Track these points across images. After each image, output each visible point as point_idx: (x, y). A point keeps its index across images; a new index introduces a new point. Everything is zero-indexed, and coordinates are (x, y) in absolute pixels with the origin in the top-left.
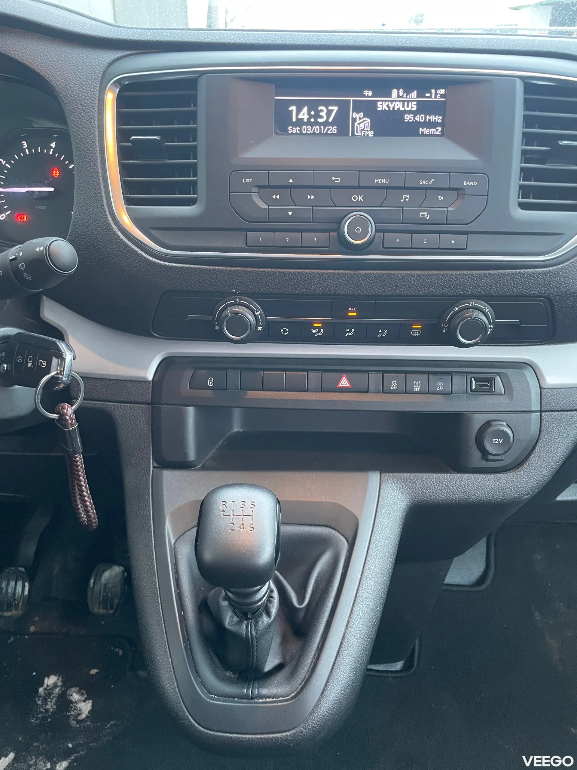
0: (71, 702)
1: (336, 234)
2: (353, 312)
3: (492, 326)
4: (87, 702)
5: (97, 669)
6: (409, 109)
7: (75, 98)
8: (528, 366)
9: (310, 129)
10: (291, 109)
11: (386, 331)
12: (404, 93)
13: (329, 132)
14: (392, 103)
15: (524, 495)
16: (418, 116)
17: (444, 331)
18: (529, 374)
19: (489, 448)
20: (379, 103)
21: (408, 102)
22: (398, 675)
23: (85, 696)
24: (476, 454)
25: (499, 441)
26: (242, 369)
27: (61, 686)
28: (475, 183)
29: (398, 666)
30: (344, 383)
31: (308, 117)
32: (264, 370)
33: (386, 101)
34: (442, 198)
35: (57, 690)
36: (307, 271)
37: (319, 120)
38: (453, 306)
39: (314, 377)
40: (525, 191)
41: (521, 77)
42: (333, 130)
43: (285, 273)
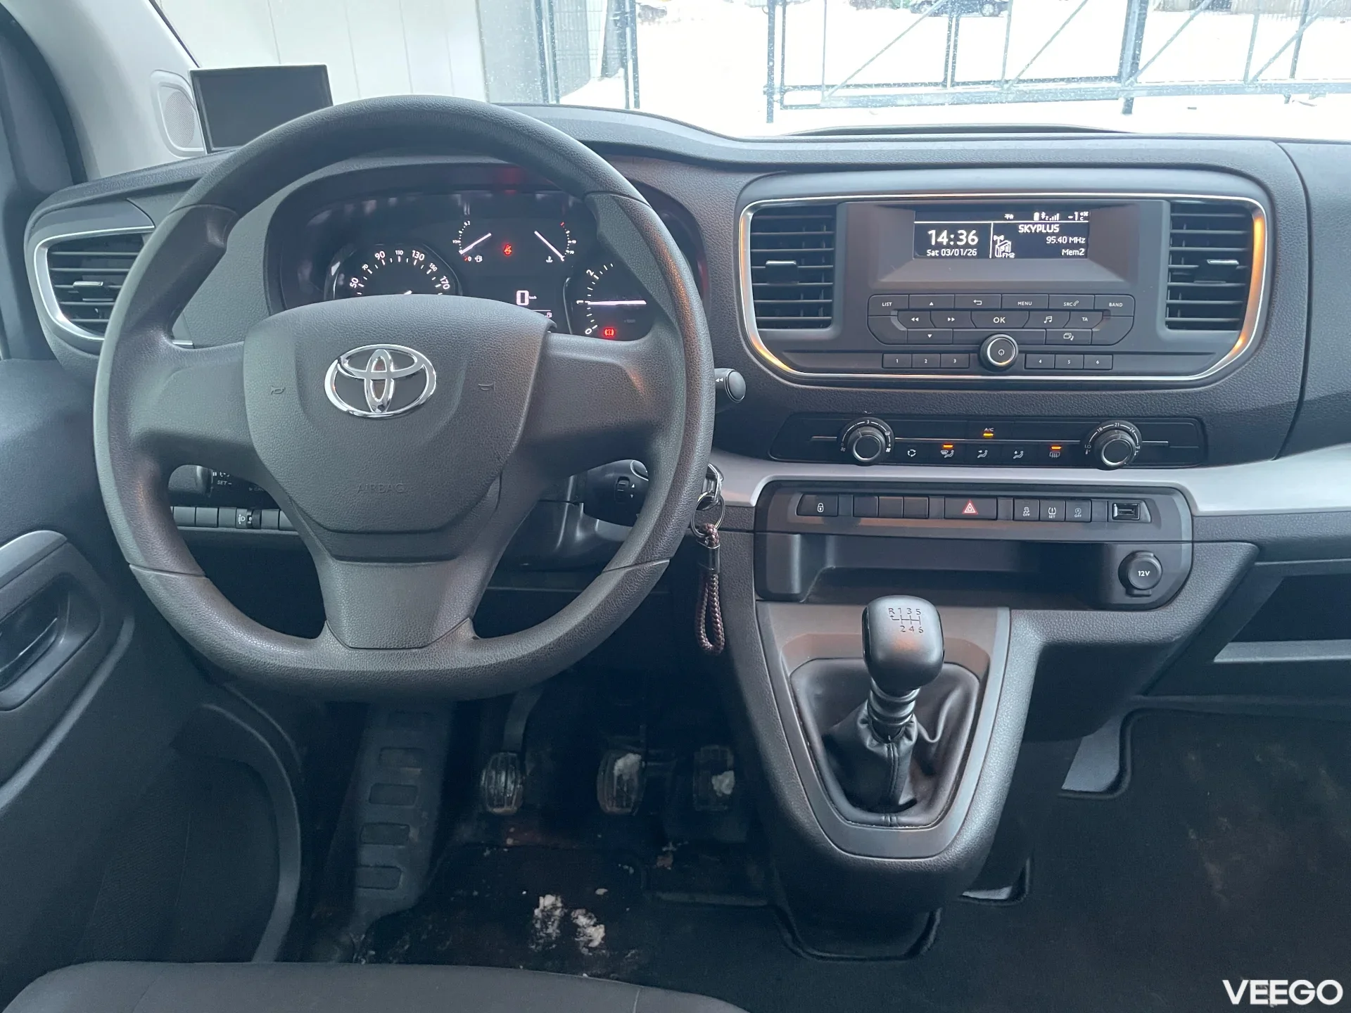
0: (578, 926)
1: (976, 355)
2: (990, 432)
3: (1139, 448)
4: (598, 927)
5: (605, 888)
6: (1051, 231)
7: (712, 225)
8: (1178, 492)
9: (949, 252)
10: (930, 232)
11: (1022, 452)
12: (1046, 215)
13: (969, 254)
14: (1033, 226)
15: (1175, 635)
16: (1061, 238)
17: (1087, 453)
18: (1178, 500)
19: (1134, 581)
20: (1020, 226)
21: (1050, 224)
22: (1005, 904)
23: (595, 920)
24: (1118, 588)
25: (1145, 574)
26: (855, 494)
27: (562, 907)
28: (1121, 305)
29: (1004, 894)
30: (970, 509)
31: (947, 240)
32: (879, 495)
33: (1027, 224)
34: (1086, 319)
35: (558, 912)
36: (943, 392)
37: (959, 243)
38: (1098, 426)
39: (936, 503)
40: (1172, 310)
41: (1167, 199)
42: (973, 252)
43: (921, 394)
